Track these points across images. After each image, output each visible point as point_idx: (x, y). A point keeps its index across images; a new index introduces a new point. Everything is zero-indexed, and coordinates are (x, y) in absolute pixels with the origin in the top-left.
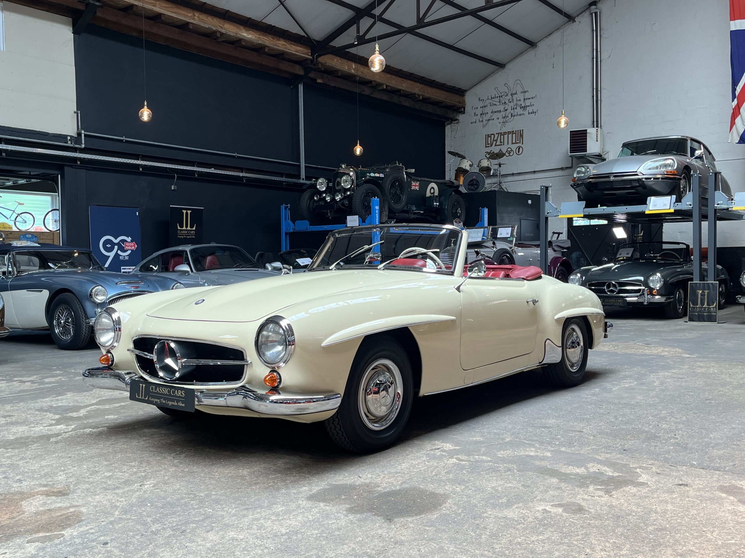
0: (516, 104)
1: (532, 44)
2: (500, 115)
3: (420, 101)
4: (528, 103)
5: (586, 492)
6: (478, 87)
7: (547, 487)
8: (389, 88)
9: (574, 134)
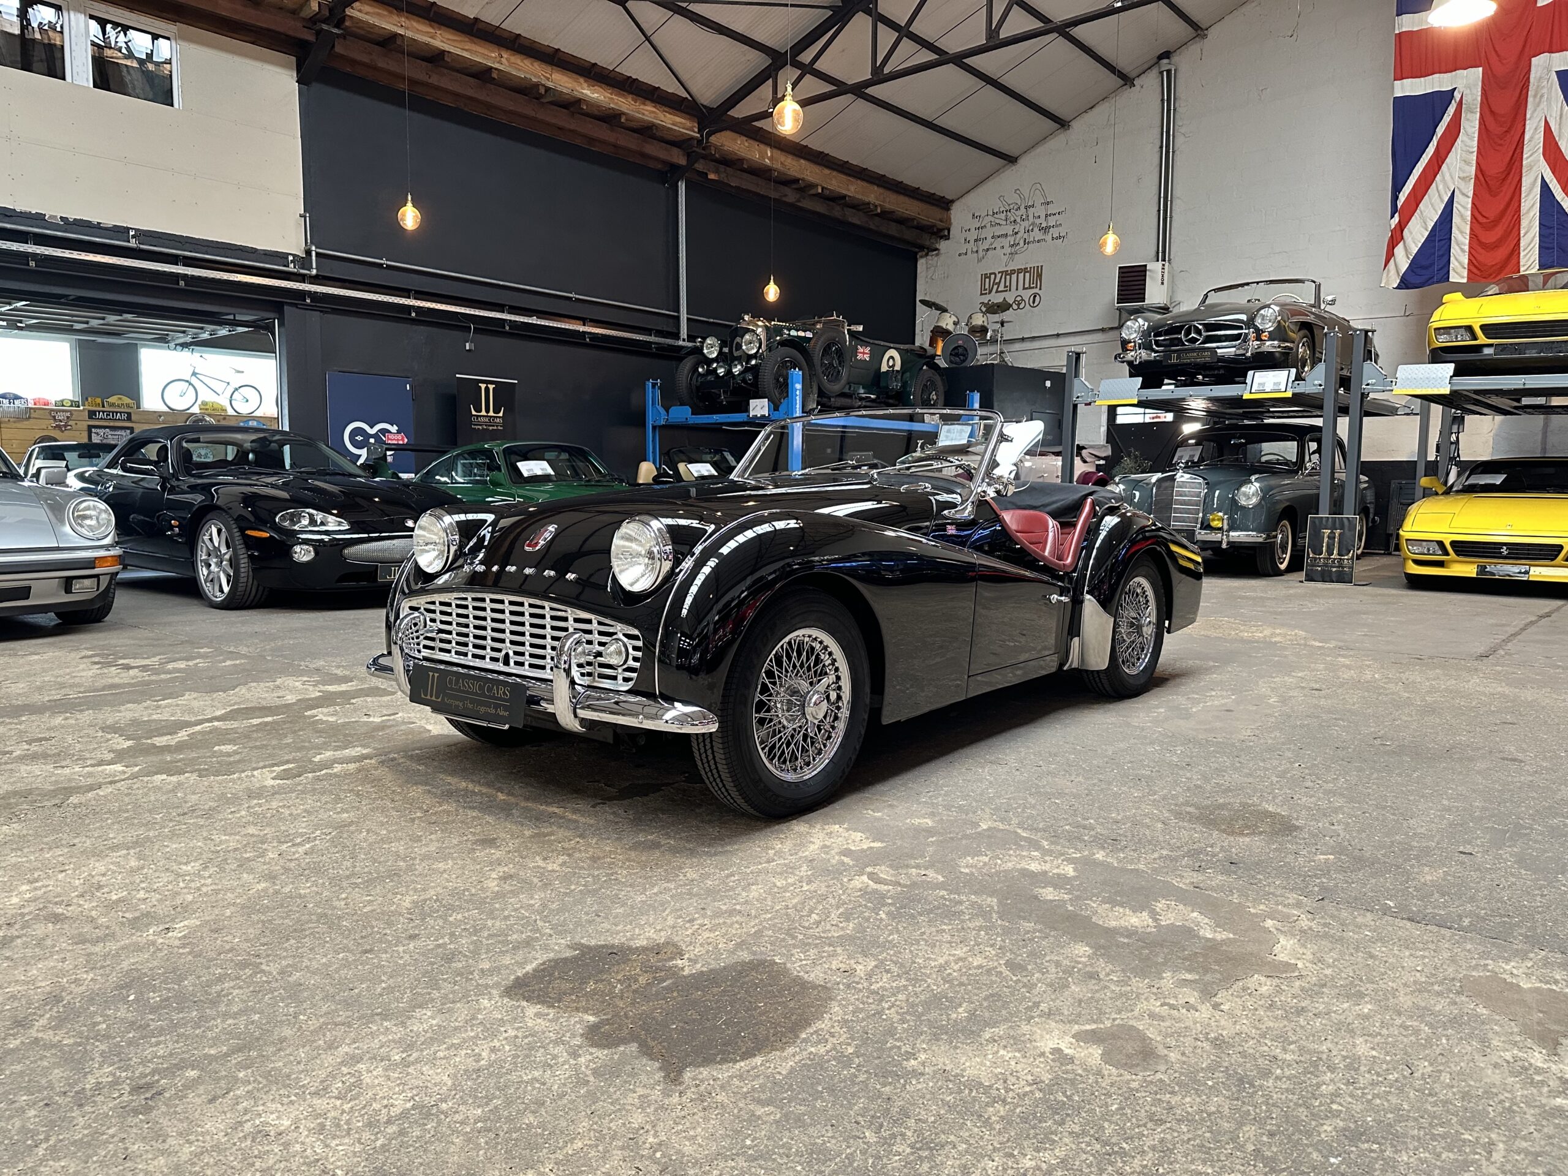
0: (1033, 224)
1: (1062, 124)
2: (1005, 242)
3: (878, 215)
4: (1052, 221)
5: (1155, 990)
6: (972, 195)
7: (1064, 972)
8: (827, 192)
9: (1124, 272)
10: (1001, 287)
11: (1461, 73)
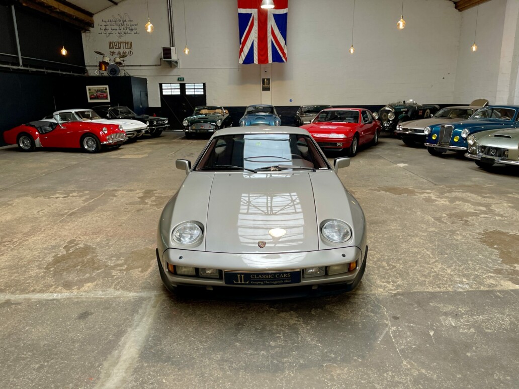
0: (126, 27)
6: (101, 14)
9: (164, 49)
10: (117, 47)
11: (253, 9)
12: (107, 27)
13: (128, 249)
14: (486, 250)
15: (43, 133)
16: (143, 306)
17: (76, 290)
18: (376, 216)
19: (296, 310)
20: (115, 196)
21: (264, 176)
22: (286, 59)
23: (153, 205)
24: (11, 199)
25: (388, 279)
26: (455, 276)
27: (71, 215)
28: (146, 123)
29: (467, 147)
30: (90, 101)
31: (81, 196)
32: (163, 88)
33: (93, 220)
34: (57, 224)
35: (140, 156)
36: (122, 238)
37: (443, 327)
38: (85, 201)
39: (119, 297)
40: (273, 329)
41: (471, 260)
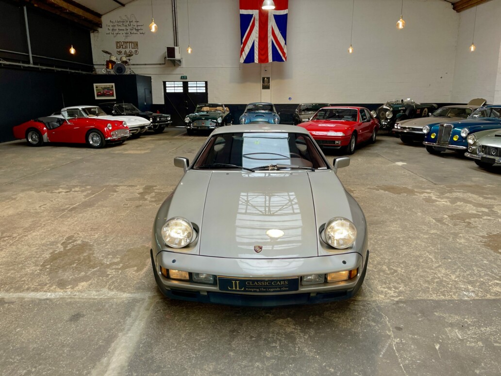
0: (133, 28)
2: (124, 32)
6: (109, 14)
9: (168, 49)
10: (124, 47)
11: (254, 10)
12: (115, 28)
13: (125, 247)
14: (491, 254)
15: (51, 129)
16: (136, 308)
17: (70, 289)
18: (375, 216)
19: (293, 317)
20: (116, 192)
21: (263, 175)
22: (286, 58)
23: (152, 201)
24: (15, 193)
25: (389, 284)
26: (460, 283)
27: (71, 210)
28: (149, 120)
29: (467, 146)
30: (96, 98)
31: (82, 191)
32: (167, 86)
33: (93, 216)
34: (57, 219)
35: (143, 152)
36: (120, 235)
37: (449, 339)
38: (86, 196)
39: (112, 298)
40: (269, 337)
41: (476, 265)
